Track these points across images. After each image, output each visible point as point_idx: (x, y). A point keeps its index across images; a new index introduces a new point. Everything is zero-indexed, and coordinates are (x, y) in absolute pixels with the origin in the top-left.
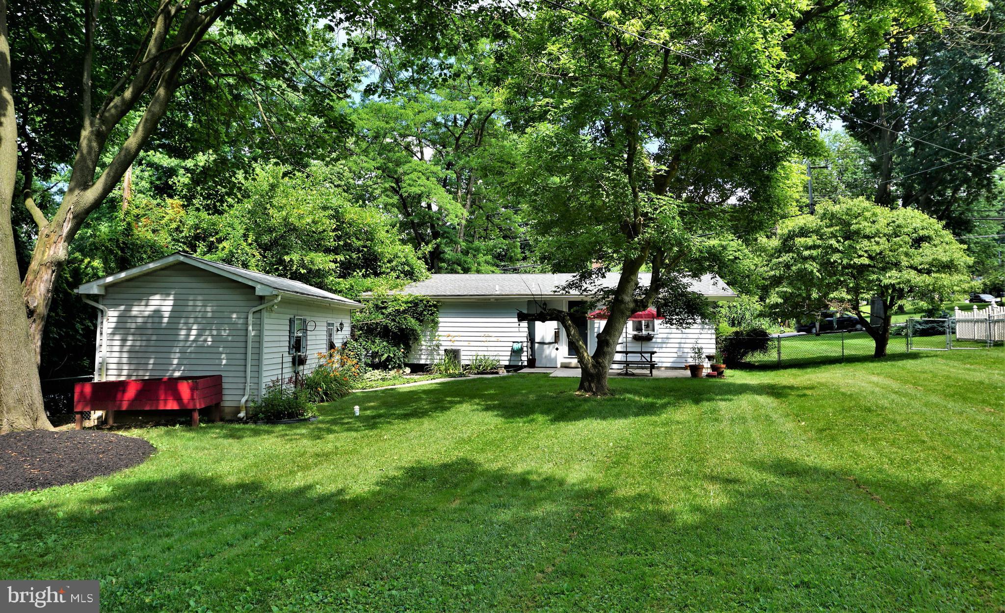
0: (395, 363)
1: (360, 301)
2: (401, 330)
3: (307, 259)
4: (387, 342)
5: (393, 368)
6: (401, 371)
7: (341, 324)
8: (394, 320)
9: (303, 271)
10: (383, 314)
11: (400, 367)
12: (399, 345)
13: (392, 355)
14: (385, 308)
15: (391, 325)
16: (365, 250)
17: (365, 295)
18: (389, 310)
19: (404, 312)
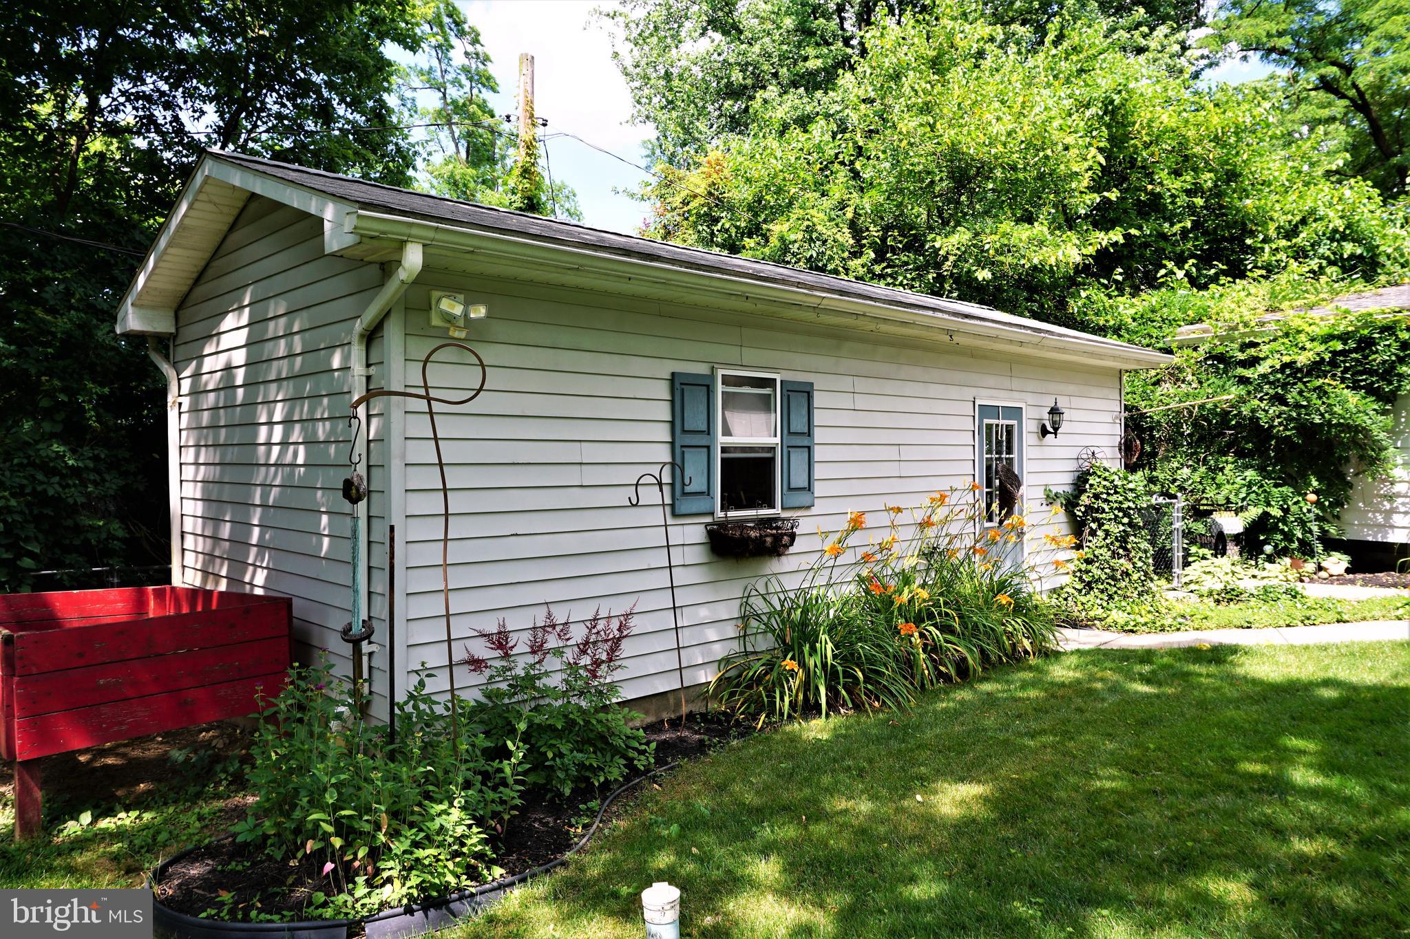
0: (1288, 537)
1: (1169, 351)
2: (1307, 430)
3: (990, 242)
4: (1261, 469)
5: (1284, 552)
6: (1310, 566)
7: (1054, 411)
8: (1280, 400)
9: (983, 275)
10: (1243, 381)
11: (1307, 550)
12: (1305, 477)
13: (1276, 512)
14: (1253, 362)
15: (1268, 413)
16: (1199, 201)
17: (1186, 332)
18: (1263, 368)
19: (1316, 368)
